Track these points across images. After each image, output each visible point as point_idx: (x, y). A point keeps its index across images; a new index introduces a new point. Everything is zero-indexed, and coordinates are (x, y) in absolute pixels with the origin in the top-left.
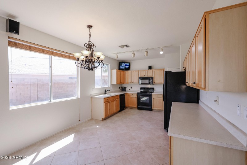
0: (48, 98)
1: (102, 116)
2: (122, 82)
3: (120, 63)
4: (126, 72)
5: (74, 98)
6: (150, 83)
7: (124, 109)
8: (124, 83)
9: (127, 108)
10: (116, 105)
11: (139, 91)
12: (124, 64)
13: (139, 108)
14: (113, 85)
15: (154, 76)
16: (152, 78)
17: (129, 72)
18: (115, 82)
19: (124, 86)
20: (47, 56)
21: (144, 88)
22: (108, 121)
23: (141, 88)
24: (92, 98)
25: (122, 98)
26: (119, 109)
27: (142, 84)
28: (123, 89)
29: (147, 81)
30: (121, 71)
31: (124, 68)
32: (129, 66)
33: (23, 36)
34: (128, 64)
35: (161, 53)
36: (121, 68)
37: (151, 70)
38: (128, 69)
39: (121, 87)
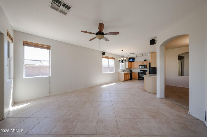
0: (107, 71)
1: (123, 79)
2: (130, 67)
3: (130, 59)
4: (133, 63)
5: (114, 72)
6: (145, 68)
7: (131, 79)
8: (131, 68)
9: (133, 79)
10: (128, 76)
11: (139, 72)
12: (131, 59)
13: (139, 79)
14: (126, 69)
15: (147, 64)
16: (146, 65)
17: (134, 63)
18: (127, 67)
19: (131, 69)
20: (108, 59)
21: (142, 70)
22: (125, 82)
23: (140, 70)
24: (119, 73)
25: (131, 74)
26: (129, 79)
27: (141, 68)
28: (131, 71)
29: (143, 67)
30: (130, 63)
31: (131, 61)
32: (134, 60)
33: (106, 55)
34: (134, 59)
35: (149, 55)
36: (130, 61)
37: (146, 62)
38: (134, 61)
39: (130, 70)
